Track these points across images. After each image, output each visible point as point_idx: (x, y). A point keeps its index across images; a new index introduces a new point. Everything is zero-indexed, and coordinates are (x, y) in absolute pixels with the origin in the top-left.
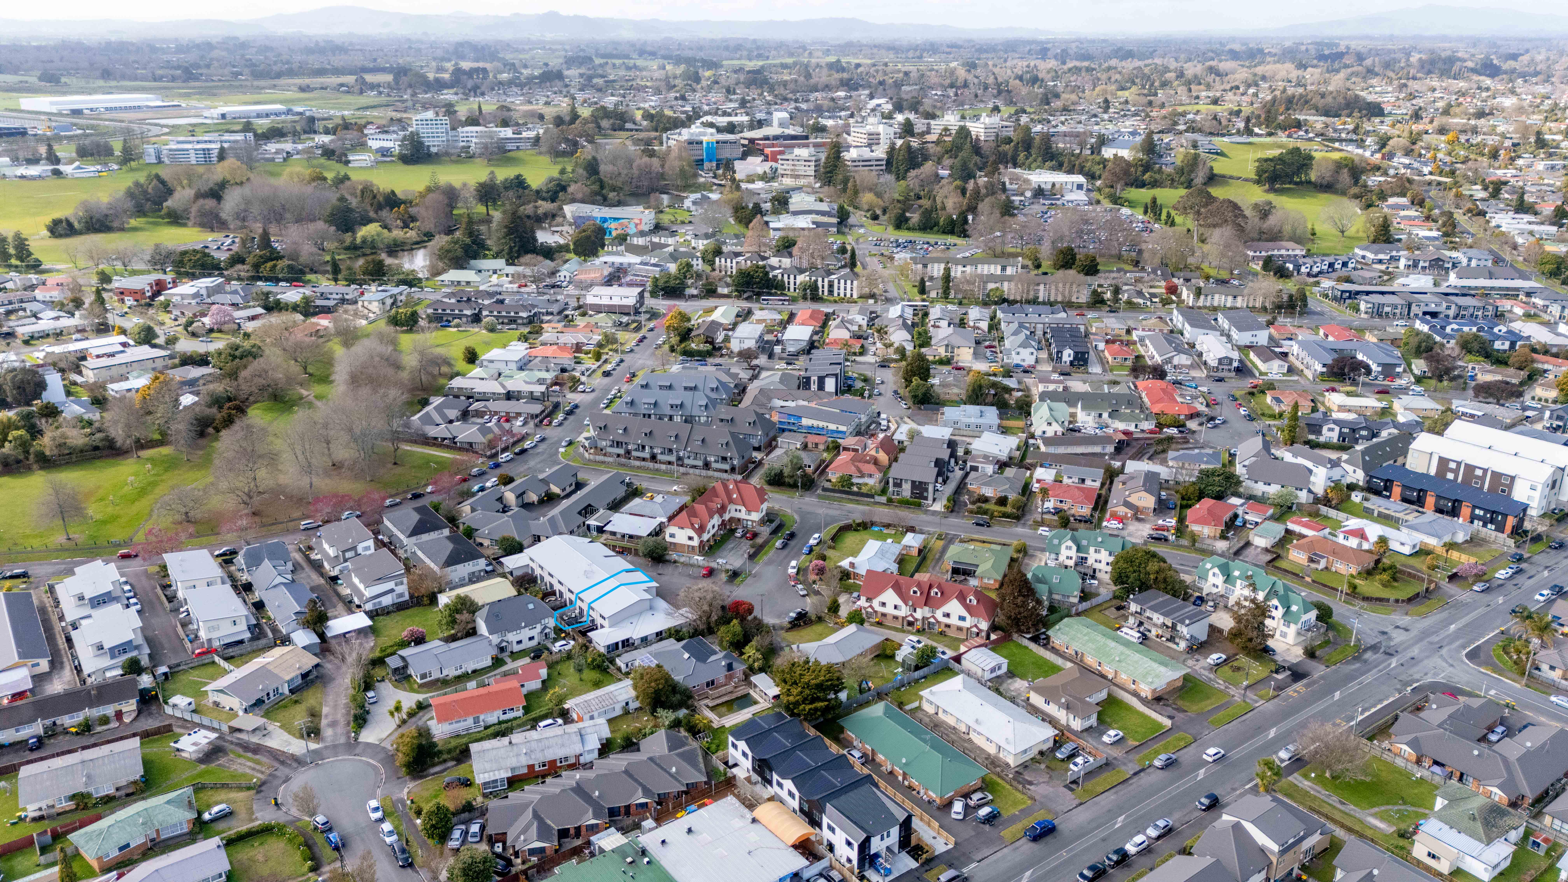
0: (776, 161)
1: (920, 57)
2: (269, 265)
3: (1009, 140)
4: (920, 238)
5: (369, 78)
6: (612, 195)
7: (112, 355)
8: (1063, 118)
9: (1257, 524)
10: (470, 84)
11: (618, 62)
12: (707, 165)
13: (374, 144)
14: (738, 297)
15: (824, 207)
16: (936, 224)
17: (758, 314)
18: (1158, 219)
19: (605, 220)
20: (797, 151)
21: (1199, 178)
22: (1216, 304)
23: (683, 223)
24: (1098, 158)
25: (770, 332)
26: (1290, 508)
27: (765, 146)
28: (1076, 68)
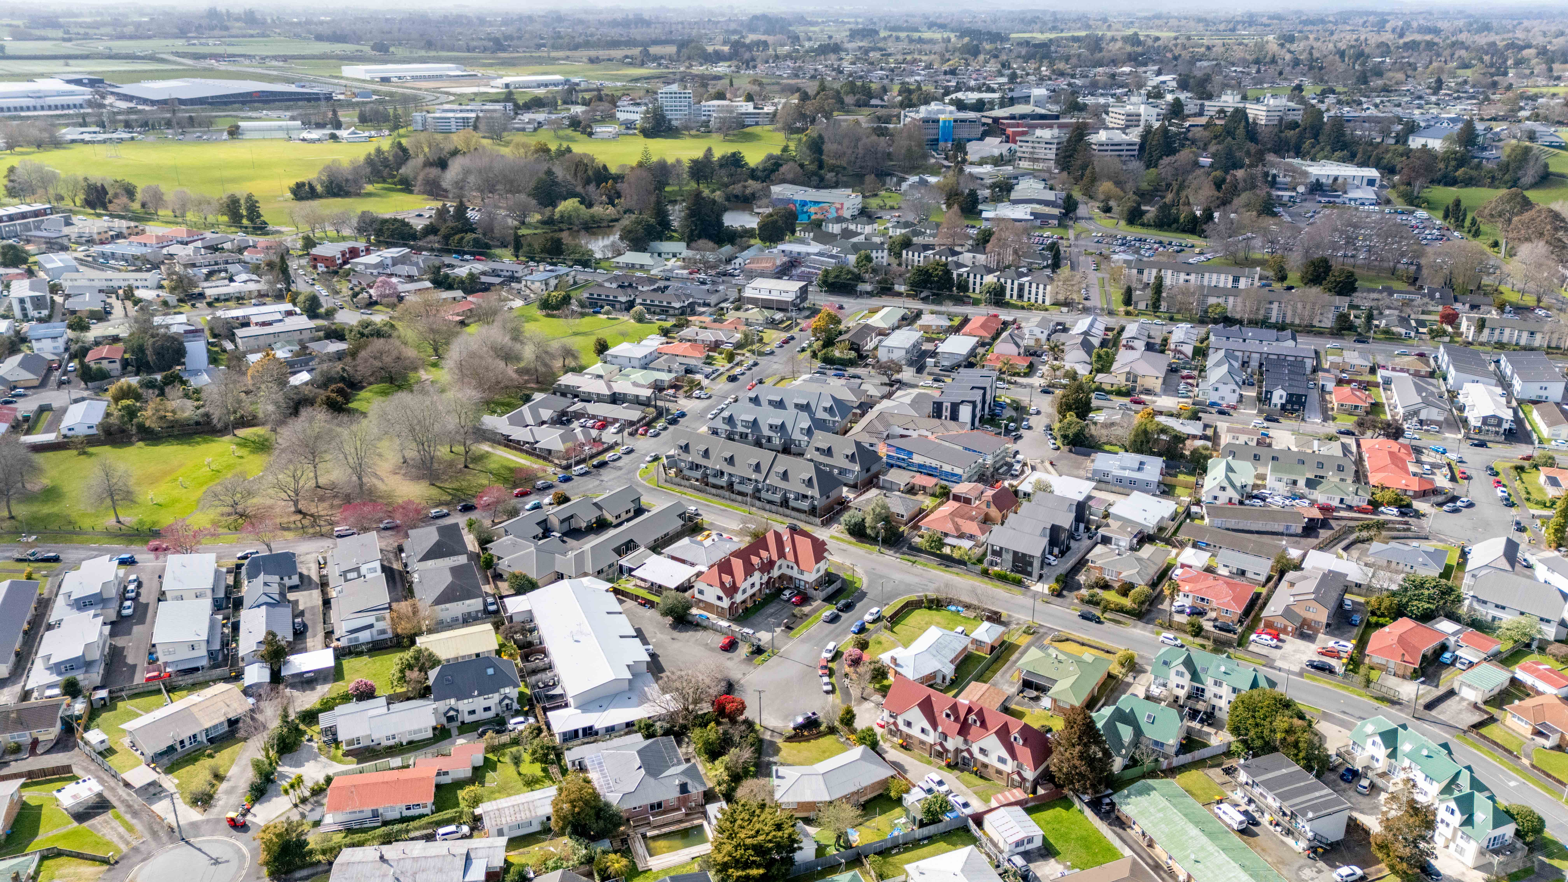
0: (1015, 142)
1: (1233, 30)
2: (457, 237)
3: (1294, 125)
4: (1152, 236)
5: (654, 50)
6: (830, 176)
7: (270, 324)
8: (1378, 100)
9: (1471, 664)
10: (747, 56)
11: (903, 35)
12: (941, 144)
13: (621, 116)
14: (914, 297)
15: (1050, 196)
16: (1176, 220)
17: (927, 319)
18: (1459, 226)
19: (804, 203)
20: (1039, 132)
21: (1529, 175)
22: (1505, 339)
23: (892, 208)
24: (1401, 148)
25: (930, 340)
26: (1528, 645)
27: (1009, 125)
28: (1414, 42)
